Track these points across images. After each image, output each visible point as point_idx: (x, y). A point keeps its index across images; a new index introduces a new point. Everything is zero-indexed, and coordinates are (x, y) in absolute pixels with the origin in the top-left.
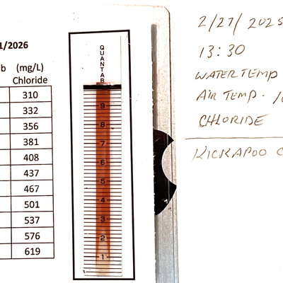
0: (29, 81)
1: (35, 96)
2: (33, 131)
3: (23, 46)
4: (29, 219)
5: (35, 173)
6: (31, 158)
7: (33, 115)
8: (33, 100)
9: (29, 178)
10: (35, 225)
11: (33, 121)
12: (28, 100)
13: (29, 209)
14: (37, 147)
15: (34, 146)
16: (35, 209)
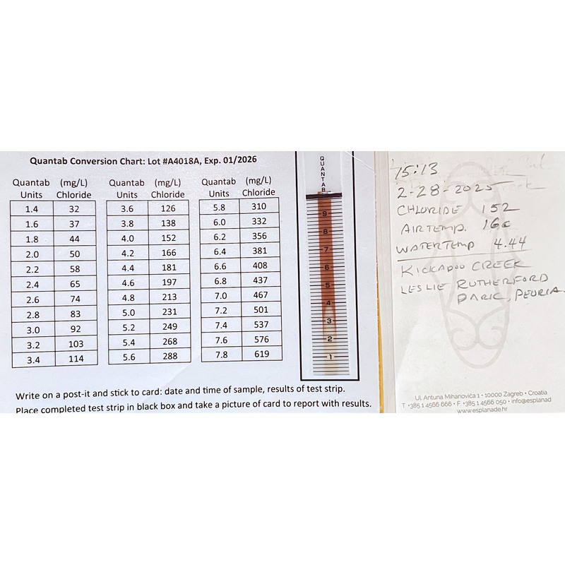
0: (257, 193)
1: (264, 207)
2: (262, 240)
3: (251, 160)
4: (259, 323)
5: (263, 280)
6: (260, 266)
7: (262, 225)
8: (262, 211)
9: (258, 285)
10: (264, 329)
11: (262, 231)
12: (257, 211)
13: (259, 314)
14: (265, 255)
15: (263, 255)
16: (264, 314)
